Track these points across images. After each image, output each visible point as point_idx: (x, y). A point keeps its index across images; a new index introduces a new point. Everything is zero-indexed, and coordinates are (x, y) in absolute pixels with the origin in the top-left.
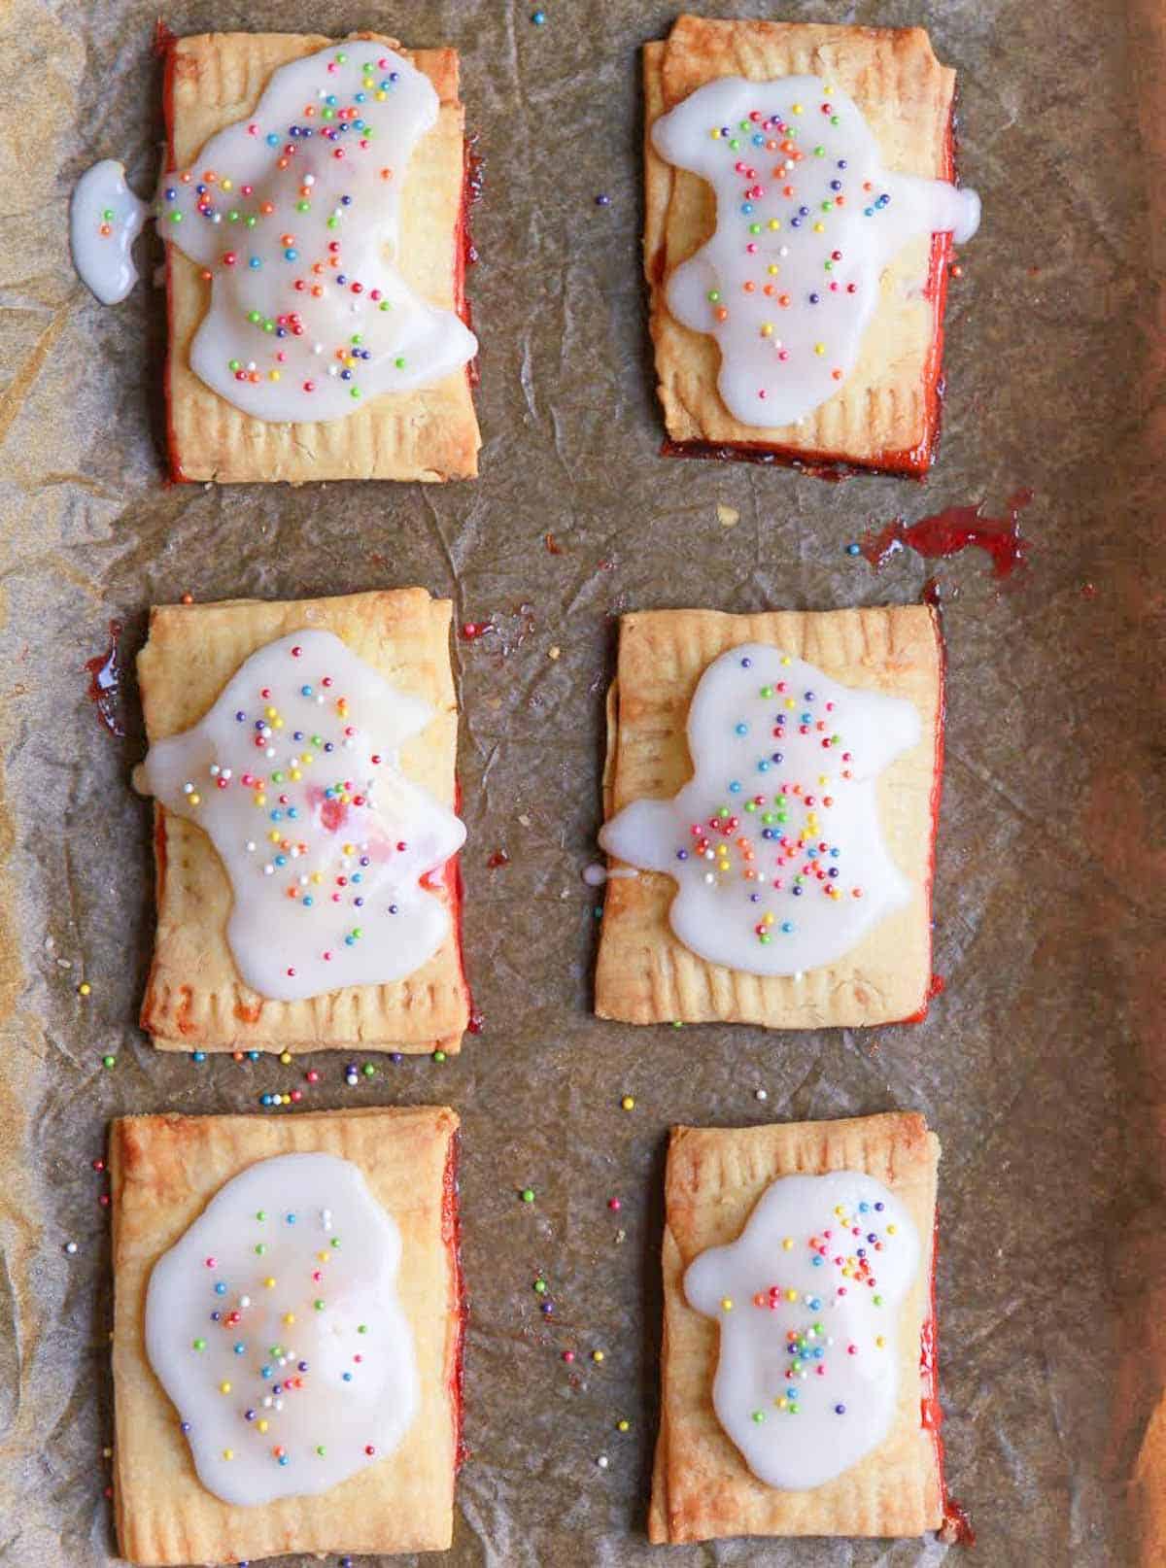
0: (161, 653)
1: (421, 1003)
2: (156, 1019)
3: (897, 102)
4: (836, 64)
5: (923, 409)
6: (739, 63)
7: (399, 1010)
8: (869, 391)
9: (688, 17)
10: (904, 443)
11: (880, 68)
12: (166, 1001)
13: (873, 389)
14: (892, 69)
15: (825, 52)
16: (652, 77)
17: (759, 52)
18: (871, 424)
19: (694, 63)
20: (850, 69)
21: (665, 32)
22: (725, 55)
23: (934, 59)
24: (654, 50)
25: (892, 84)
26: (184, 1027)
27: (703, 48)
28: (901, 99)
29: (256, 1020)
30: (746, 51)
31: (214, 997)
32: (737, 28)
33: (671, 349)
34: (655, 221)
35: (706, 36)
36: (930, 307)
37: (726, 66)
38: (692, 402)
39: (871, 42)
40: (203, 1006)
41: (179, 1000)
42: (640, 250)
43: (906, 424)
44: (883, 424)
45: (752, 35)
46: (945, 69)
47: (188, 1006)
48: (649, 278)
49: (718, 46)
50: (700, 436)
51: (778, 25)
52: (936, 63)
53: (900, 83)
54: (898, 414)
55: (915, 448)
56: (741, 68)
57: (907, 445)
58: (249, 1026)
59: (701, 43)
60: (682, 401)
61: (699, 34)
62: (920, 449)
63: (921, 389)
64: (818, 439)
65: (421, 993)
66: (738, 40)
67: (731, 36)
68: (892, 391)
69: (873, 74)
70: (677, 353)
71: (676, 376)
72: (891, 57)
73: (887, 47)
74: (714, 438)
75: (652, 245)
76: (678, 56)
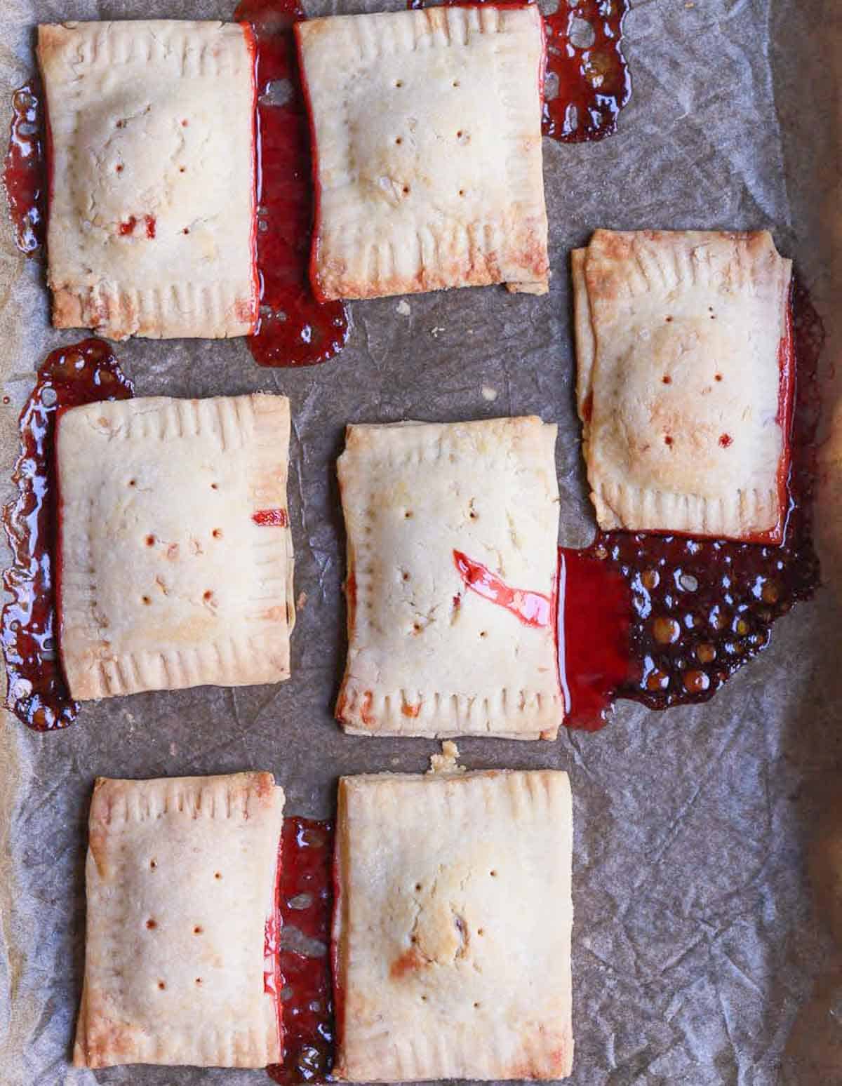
0: (354, 459)
1: (532, 705)
2: (346, 713)
3: (751, 286)
4: (708, 260)
5: (777, 501)
6: (639, 263)
7: (516, 710)
8: (739, 491)
9: (601, 231)
10: (764, 526)
11: (739, 262)
12: (354, 701)
13: (742, 490)
14: (747, 261)
15: (700, 253)
16: (578, 273)
17: (653, 254)
18: (741, 514)
19: (607, 264)
20: (719, 263)
21: (586, 242)
22: (629, 257)
23: (777, 253)
24: (578, 254)
25: (747, 273)
26: (366, 719)
27: (613, 252)
28: (754, 282)
29: (416, 716)
30: (644, 254)
31: (387, 699)
32: (636, 237)
33: (599, 466)
34: (584, 376)
35: (615, 243)
36: (780, 429)
37: (630, 265)
38: (614, 502)
39: (731, 243)
40: (379, 704)
41: (363, 700)
42: (573, 397)
43: (766, 513)
44: (750, 513)
45: (647, 242)
46: (784, 260)
47: (369, 705)
48: (582, 417)
49: (624, 251)
50: (621, 527)
51: (665, 233)
52: (779, 257)
53: (753, 271)
54: (761, 506)
55: (772, 529)
56: (641, 267)
57: (767, 528)
58: (412, 719)
59: (611, 248)
60: (607, 503)
61: (610, 243)
62: (777, 530)
63: (775, 487)
64: (704, 526)
65: (532, 698)
66: (638, 246)
67: (633, 242)
68: (755, 490)
69: (734, 268)
70: (603, 470)
71: (603, 486)
72: (745, 252)
73: (743, 244)
74: (631, 528)
75: (583, 394)
76: (596, 260)
